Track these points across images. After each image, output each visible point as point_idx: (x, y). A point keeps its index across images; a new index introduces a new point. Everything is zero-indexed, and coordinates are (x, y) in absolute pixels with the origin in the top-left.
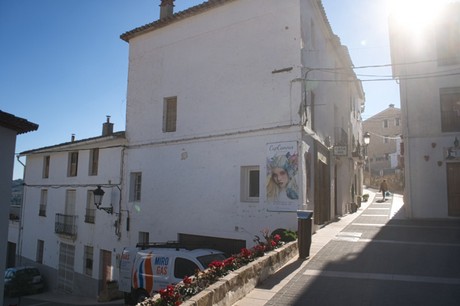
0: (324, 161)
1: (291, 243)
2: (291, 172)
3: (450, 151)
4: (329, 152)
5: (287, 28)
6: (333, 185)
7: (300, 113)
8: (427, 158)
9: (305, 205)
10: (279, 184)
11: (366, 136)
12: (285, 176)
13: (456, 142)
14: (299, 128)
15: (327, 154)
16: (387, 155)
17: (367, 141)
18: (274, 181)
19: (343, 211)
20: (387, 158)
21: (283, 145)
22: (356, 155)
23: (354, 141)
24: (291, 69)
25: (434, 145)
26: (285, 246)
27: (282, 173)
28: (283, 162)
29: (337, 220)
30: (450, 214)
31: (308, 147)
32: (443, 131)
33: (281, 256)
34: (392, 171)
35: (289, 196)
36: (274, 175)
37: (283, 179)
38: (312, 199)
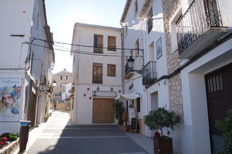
0: (35, 92)
1: (14, 142)
2: (15, 97)
3: (95, 92)
4: (37, 88)
5: (24, 12)
6: (37, 106)
7: (26, 62)
8: (85, 95)
9: (23, 118)
10: (6, 104)
11: (54, 82)
12: (12, 99)
13: (98, 88)
14: (24, 71)
15: (36, 89)
16: (60, 93)
17: (55, 84)
18: (3, 102)
19: (40, 121)
20: (60, 94)
21: (12, 80)
22: (49, 91)
23: (49, 83)
24: (23, 36)
25: (88, 89)
26: (10, 144)
27: (9, 97)
28: (11, 90)
29: (37, 126)
30: (93, 123)
31: (28, 83)
32: (93, 83)
33: (8, 152)
34: (63, 101)
35: (13, 112)
36: (4, 98)
37: (9, 101)
38: (27, 114)
